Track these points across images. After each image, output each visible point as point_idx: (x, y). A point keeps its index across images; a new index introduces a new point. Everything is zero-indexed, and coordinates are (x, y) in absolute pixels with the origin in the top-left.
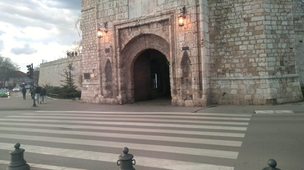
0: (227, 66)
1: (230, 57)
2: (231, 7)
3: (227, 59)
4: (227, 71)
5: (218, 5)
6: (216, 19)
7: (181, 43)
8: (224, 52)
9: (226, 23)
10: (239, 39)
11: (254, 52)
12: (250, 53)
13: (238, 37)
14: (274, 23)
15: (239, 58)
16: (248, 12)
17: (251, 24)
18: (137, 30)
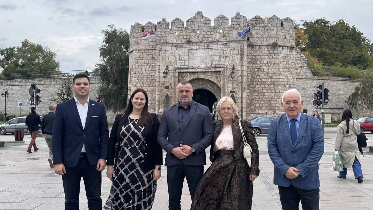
0: (257, 105)
1: (259, 99)
2: (261, 68)
3: (257, 101)
4: (257, 108)
5: (253, 65)
6: (252, 74)
7: (230, 88)
8: (255, 96)
9: (258, 77)
10: (265, 89)
11: (274, 97)
12: (271, 98)
13: (265, 87)
14: (286, 80)
15: (265, 100)
16: (271, 72)
17: (273, 80)
18: (195, 75)
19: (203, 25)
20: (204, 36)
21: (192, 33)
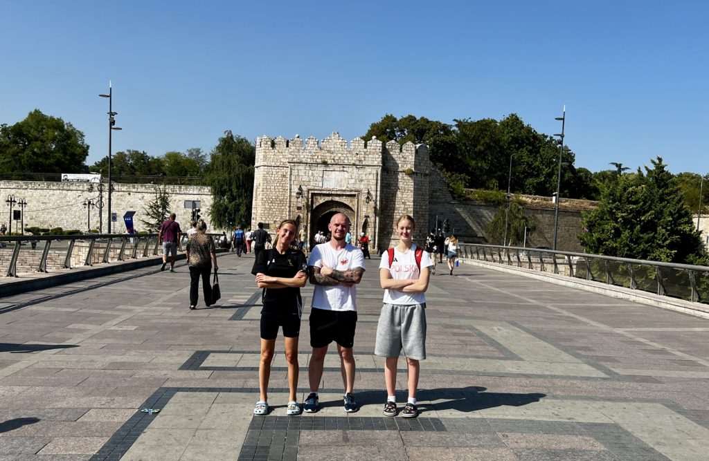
2: (395, 193)
5: (388, 190)
6: (385, 200)
7: (364, 213)
9: (392, 203)
16: (405, 198)
18: (329, 197)
19: (339, 146)
20: (340, 157)
21: (328, 154)
